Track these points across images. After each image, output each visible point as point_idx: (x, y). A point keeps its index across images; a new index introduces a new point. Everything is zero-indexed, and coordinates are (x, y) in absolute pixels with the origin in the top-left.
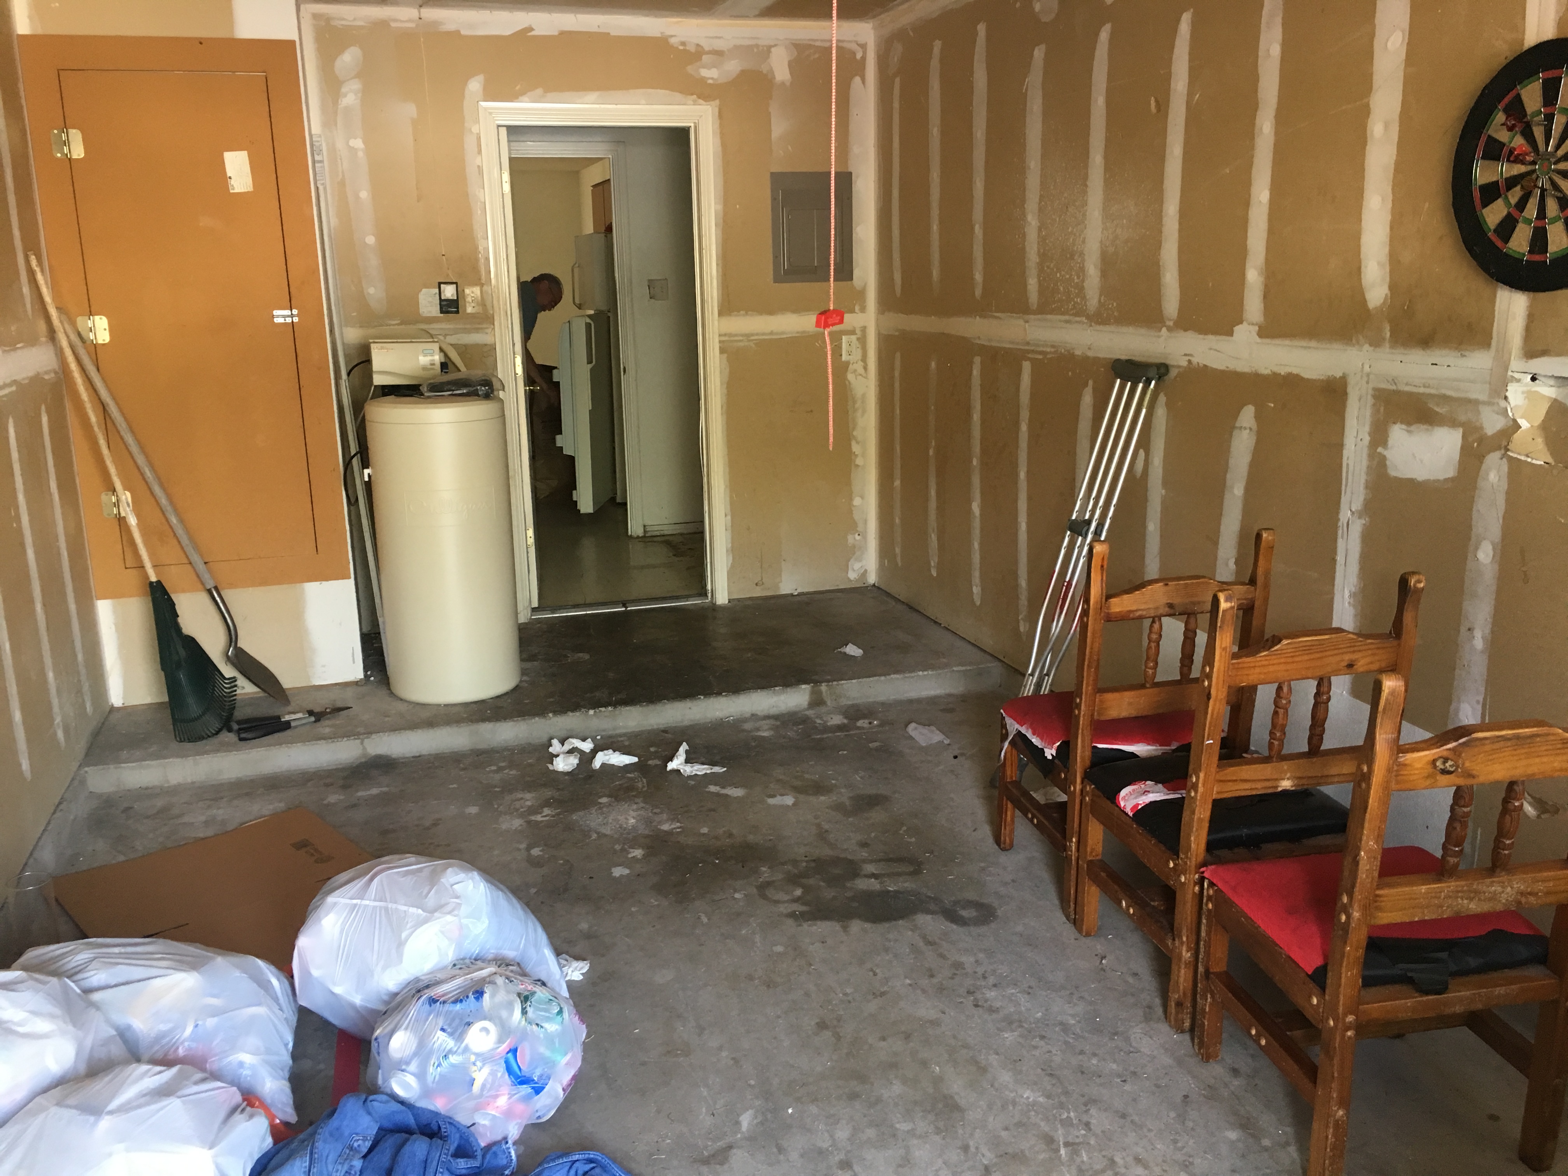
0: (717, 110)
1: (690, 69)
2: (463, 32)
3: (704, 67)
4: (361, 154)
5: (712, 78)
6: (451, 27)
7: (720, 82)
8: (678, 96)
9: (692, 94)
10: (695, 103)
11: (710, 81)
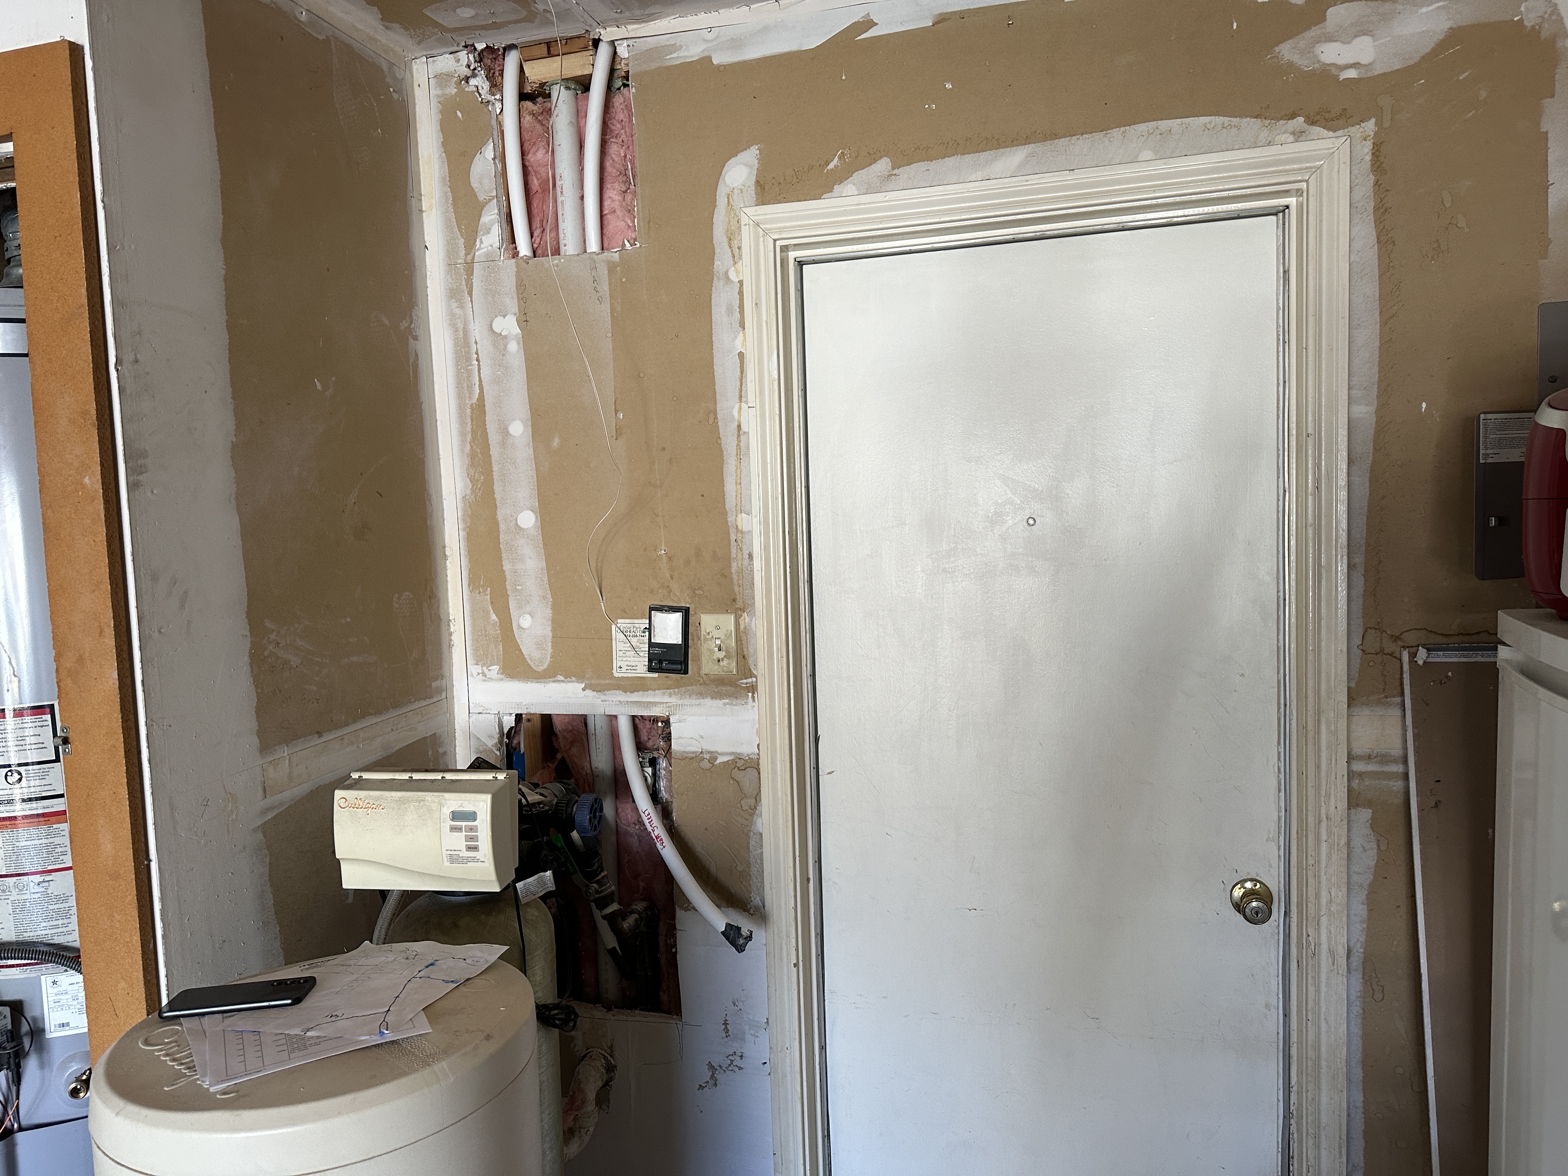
0: (1366, 149)
1: (1287, 51)
2: (718, 59)
3: (1330, 39)
4: (513, 347)
5: (1355, 65)
6: (692, 52)
7: (1378, 70)
8: (1249, 125)
9: (1293, 116)
10: (1299, 135)
11: (1352, 74)
